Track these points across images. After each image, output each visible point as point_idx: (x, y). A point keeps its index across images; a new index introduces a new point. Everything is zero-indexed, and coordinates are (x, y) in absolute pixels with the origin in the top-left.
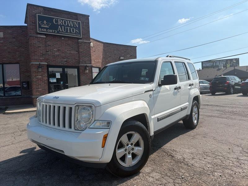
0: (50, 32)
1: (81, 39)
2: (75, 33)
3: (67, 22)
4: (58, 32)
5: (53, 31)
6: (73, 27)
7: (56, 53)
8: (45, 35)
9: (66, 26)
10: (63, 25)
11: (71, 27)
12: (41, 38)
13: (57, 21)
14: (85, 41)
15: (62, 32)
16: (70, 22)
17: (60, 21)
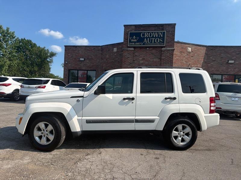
0: (137, 45)
1: (164, 47)
2: (159, 43)
3: (153, 34)
4: (144, 44)
5: (139, 44)
6: (158, 37)
7: (141, 62)
8: (134, 47)
9: (151, 38)
10: (149, 37)
11: (156, 37)
12: (130, 50)
13: (143, 35)
14: (168, 49)
15: (148, 43)
16: (155, 34)
17: (147, 34)
